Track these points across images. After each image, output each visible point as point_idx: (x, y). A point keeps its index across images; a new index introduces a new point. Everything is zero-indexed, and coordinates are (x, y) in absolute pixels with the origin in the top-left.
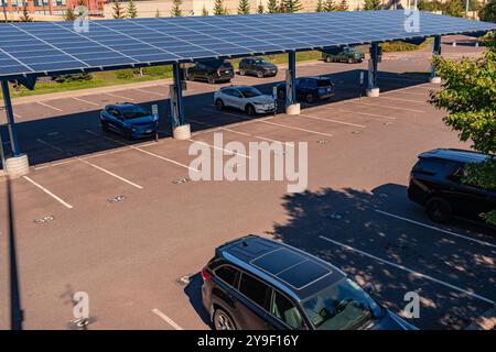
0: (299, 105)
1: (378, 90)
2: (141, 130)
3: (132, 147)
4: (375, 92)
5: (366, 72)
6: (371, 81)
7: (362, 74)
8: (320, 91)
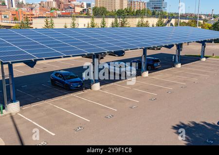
0: (148, 72)
1: (180, 64)
2: (75, 85)
3: (72, 94)
4: (179, 65)
5: (175, 55)
6: (177, 60)
7: (174, 56)
8: (155, 65)
